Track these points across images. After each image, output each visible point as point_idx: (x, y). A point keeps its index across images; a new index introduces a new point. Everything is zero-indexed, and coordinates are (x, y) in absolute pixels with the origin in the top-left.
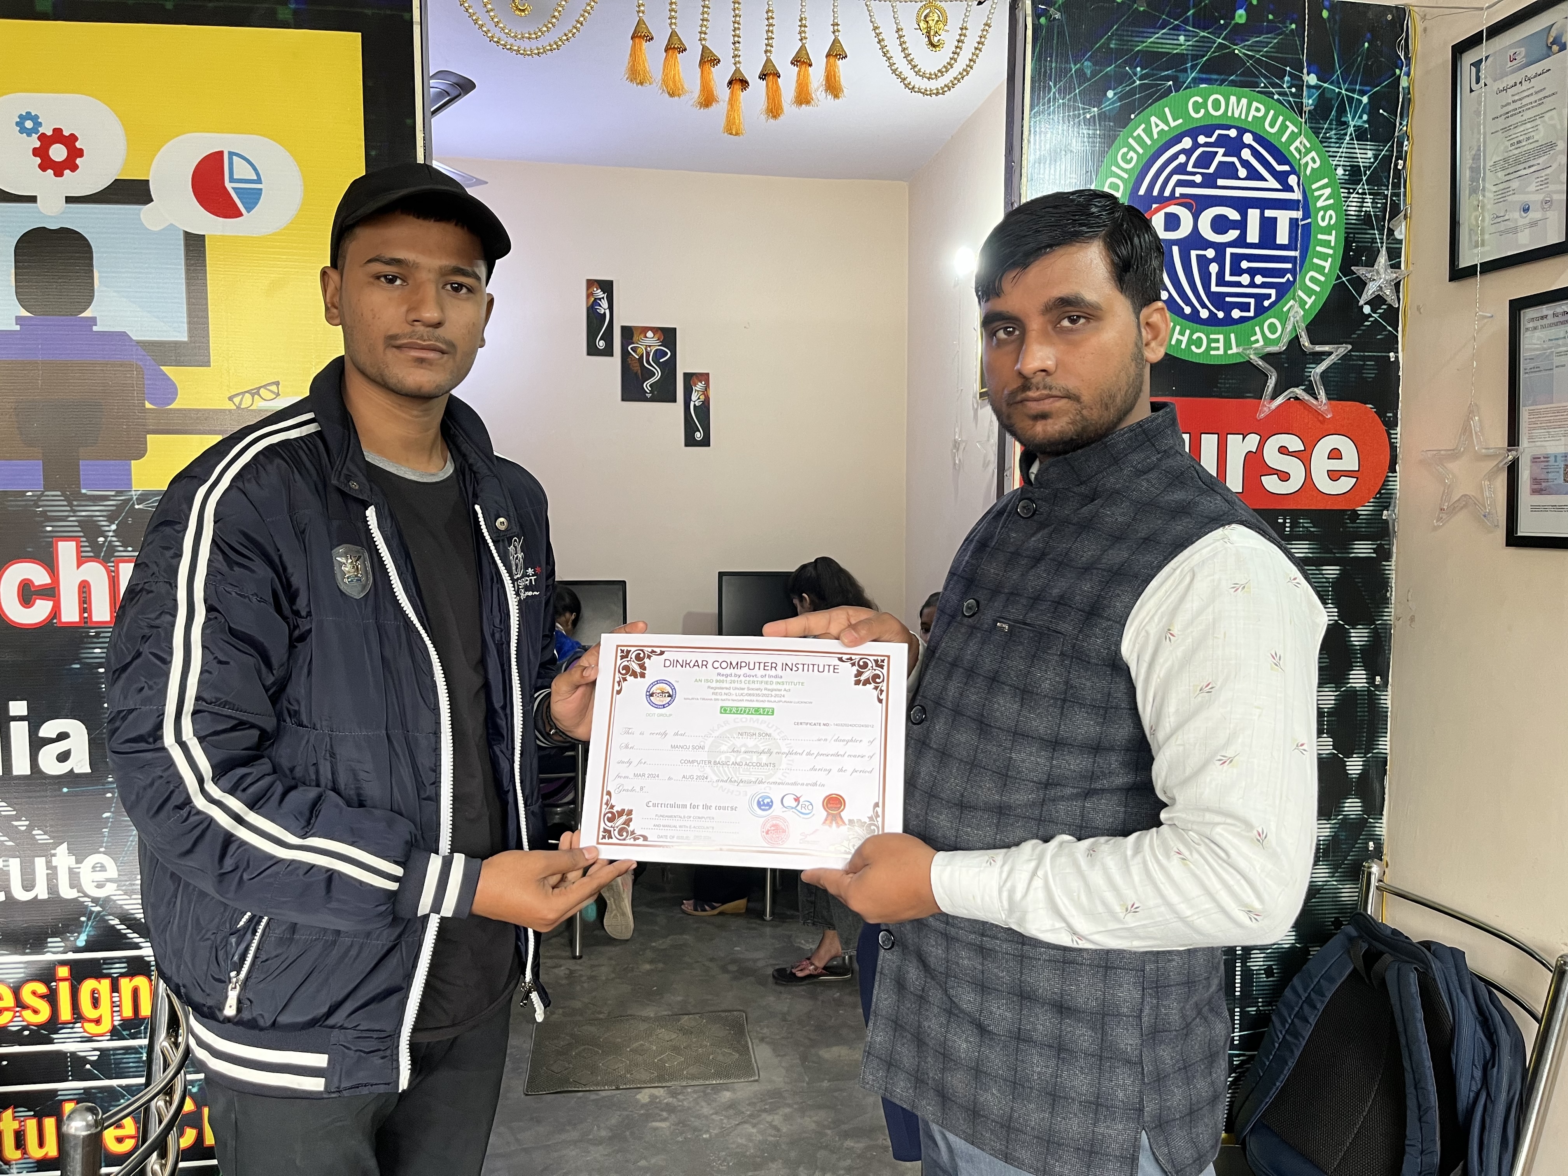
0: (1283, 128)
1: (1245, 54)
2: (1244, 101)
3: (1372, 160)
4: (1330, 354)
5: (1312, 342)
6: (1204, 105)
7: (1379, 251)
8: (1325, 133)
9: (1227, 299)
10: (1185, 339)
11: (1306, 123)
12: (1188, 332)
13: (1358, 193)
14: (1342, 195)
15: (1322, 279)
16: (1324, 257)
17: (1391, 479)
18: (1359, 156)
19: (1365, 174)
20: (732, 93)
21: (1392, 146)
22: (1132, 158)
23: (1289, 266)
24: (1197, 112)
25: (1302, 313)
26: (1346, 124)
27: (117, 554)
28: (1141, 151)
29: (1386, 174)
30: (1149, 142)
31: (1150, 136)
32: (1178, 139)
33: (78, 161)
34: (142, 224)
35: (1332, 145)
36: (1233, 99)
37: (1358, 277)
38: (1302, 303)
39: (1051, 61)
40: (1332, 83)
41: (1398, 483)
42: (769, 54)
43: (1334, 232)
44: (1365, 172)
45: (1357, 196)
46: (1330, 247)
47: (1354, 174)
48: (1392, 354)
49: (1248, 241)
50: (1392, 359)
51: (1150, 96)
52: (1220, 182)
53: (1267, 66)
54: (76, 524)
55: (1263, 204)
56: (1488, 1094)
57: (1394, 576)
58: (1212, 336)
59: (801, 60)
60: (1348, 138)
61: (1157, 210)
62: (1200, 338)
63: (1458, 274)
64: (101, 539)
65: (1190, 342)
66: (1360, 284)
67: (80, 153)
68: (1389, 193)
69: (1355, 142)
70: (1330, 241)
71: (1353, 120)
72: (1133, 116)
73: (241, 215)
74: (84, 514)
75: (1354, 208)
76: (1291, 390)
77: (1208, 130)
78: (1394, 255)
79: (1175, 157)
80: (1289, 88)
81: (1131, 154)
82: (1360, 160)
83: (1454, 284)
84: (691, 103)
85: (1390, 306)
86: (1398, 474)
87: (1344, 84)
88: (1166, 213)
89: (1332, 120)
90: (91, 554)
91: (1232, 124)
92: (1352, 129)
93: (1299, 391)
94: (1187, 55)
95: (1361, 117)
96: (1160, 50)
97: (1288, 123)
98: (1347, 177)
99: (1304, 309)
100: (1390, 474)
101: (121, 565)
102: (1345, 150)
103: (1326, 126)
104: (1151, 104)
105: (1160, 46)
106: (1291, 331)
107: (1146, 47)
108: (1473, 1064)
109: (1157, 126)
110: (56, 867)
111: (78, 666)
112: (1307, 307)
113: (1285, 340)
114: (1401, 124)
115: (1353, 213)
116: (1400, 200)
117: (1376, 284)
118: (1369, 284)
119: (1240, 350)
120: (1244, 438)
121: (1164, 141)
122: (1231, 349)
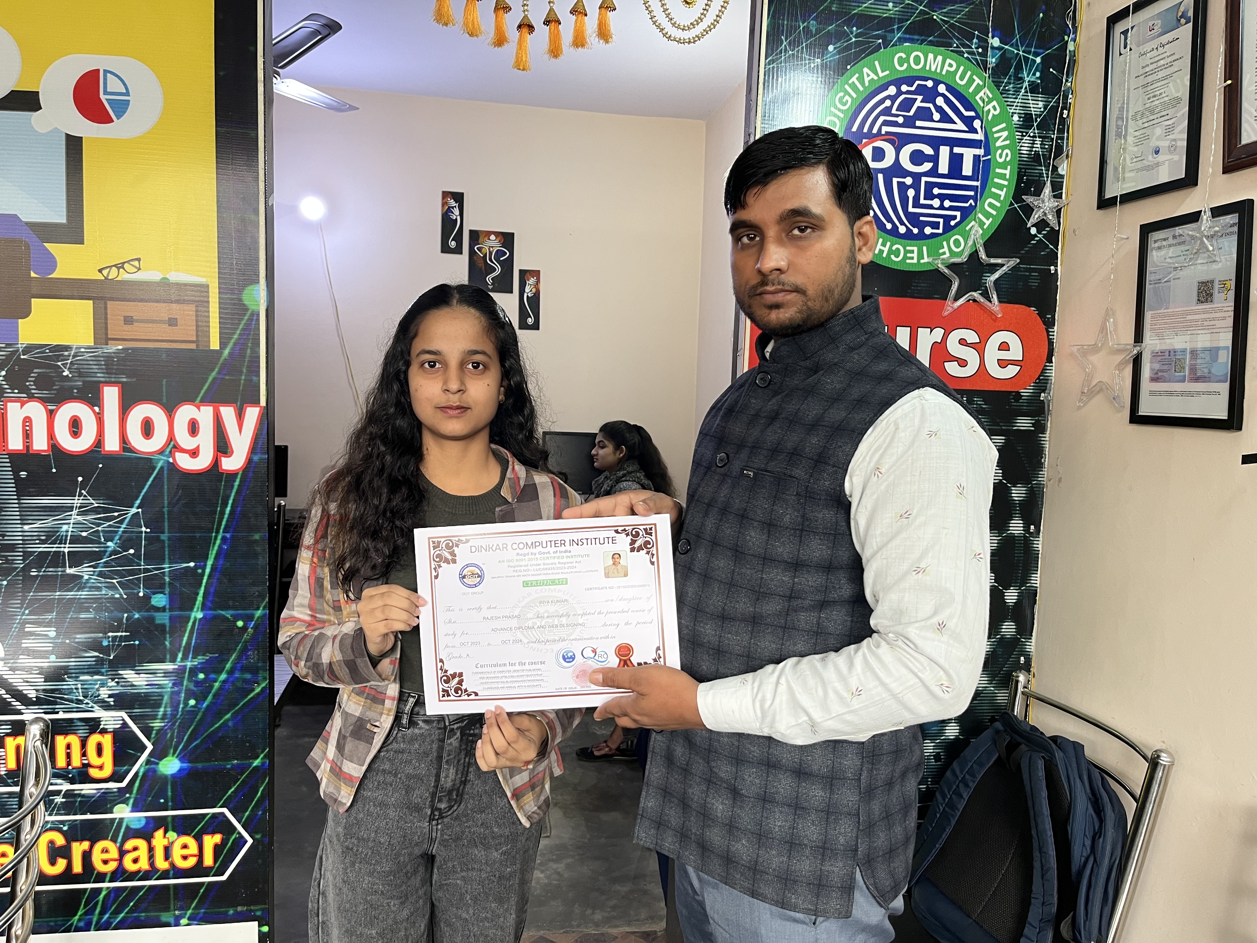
0: (971, 81)
1: (941, 19)
2: (940, 58)
3: (1042, 110)
4: (1003, 265)
5: (988, 256)
6: (907, 60)
7: (1045, 184)
8: (1004, 87)
9: (921, 218)
10: (886, 250)
11: (989, 77)
12: (888, 244)
13: (1029, 136)
14: (1017, 137)
15: (998, 205)
16: (1000, 187)
17: (1048, 368)
18: (1031, 106)
19: (1036, 121)
20: (521, 35)
21: (1059, 98)
22: (847, 101)
23: (972, 193)
24: (901, 66)
25: (981, 232)
26: (1022, 79)
27: (6, 395)
28: (855, 96)
29: (1053, 121)
30: (861, 89)
31: (862, 83)
32: (885, 87)
34: (33, 127)
35: (1010, 96)
36: (931, 56)
37: (1027, 204)
38: (981, 224)
39: (783, 20)
40: (1012, 46)
41: (1053, 371)
42: (552, 5)
43: (1009, 167)
44: (1036, 119)
45: (1029, 138)
46: (1005, 179)
47: (1027, 120)
48: (1052, 268)
49: (940, 172)
50: (1053, 272)
51: (863, 51)
52: (918, 123)
53: (960, 30)
55: (952, 143)
56: (1095, 860)
57: (1047, 446)
58: (908, 248)
59: (578, 11)
60: (1023, 91)
61: (866, 144)
62: (898, 249)
63: (1104, 203)
65: (890, 252)
66: (1029, 210)
68: (1054, 137)
69: (1029, 94)
70: (1005, 175)
71: (1028, 77)
72: (849, 67)
73: (112, 121)
75: (1026, 149)
76: (970, 294)
77: (909, 81)
78: (1057, 187)
79: (882, 101)
80: (977, 48)
81: (847, 97)
82: (1032, 109)
83: (1101, 212)
84: (488, 41)
85: (1052, 228)
86: (1054, 364)
87: (1022, 47)
88: (874, 147)
89: (1010, 76)
91: (929, 76)
92: (1027, 83)
93: (976, 295)
94: (895, 18)
95: (1034, 74)
96: (872, 14)
97: (974, 77)
99: (982, 229)
100: (1047, 364)
101: (9, 404)
102: (1020, 101)
103: (1005, 81)
104: (864, 57)
105: (873, 10)
106: (972, 246)
107: (861, 10)
108: (1085, 835)
109: (868, 75)
112: (985, 227)
113: (967, 253)
114: (1067, 81)
115: (1025, 152)
116: (1063, 143)
117: (1042, 210)
118: (1036, 210)
119: (930, 260)
120: (931, 332)
121: (873, 88)
122: (923, 259)
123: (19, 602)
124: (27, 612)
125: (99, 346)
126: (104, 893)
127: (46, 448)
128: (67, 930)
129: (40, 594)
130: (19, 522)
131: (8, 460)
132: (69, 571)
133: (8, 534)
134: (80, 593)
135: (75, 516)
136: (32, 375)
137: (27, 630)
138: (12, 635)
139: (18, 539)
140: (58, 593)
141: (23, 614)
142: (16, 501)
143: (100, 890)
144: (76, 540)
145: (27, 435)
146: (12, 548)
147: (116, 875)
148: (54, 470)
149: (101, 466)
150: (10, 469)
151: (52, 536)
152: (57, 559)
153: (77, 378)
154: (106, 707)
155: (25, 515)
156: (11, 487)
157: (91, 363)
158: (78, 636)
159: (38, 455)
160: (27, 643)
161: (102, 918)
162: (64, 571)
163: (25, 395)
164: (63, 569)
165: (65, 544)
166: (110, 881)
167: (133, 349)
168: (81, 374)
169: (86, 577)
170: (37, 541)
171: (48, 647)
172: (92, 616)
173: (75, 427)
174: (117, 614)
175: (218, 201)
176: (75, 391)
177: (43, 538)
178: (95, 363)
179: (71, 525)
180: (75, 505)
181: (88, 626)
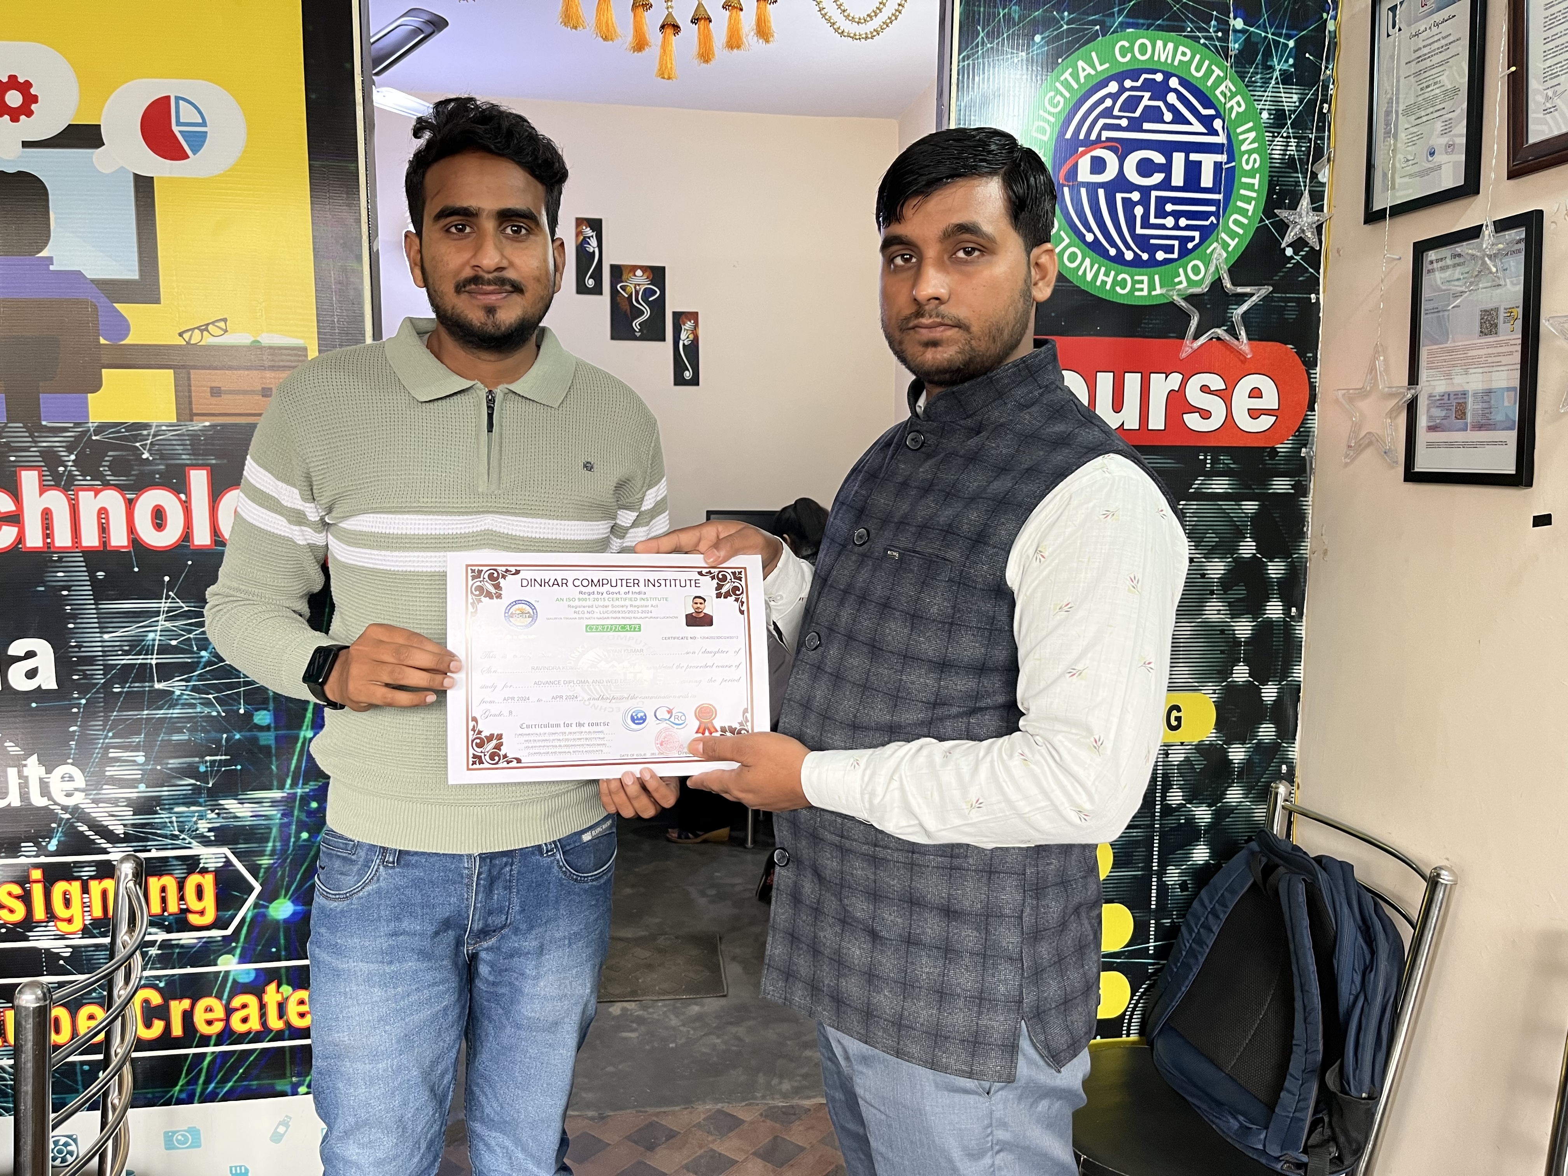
0: (1209, 72)
2: (1170, 46)
3: (1297, 104)
4: (1252, 295)
5: (1234, 284)
6: (1131, 49)
7: (1302, 194)
8: (1251, 77)
9: (1152, 241)
10: (1110, 280)
11: (1231, 67)
12: (1113, 273)
13: (1282, 137)
14: (1267, 138)
15: (1245, 221)
16: (1248, 200)
17: (1310, 417)
18: (1284, 100)
19: (1290, 118)
20: (664, 37)
21: (1317, 90)
22: (1059, 102)
23: (1213, 209)
24: (1124, 56)
25: (1225, 255)
26: (1272, 68)
27: (76, 483)
28: (1067, 95)
29: (1311, 118)
30: (1076, 86)
31: (1077, 79)
32: (1104, 84)
33: (33, 107)
34: (95, 167)
35: (1258, 89)
36: (1160, 43)
37: (1281, 220)
38: (1225, 246)
39: (979, 7)
40: (1257, 28)
41: (1316, 422)
43: (1258, 176)
44: (1290, 115)
45: (1281, 139)
46: (1253, 190)
47: (1279, 118)
48: (1313, 296)
49: (1173, 184)
50: (1314, 301)
51: (1077, 40)
52: (1146, 126)
53: (1194, 11)
54: (38, 454)
55: (1188, 148)
56: (1366, 998)
57: (1310, 511)
58: (1136, 278)
59: (732, 5)
60: (1273, 82)
61: (1083, 154)
62: (1124, 280)
63: (1372, 216)
64: (61, 469)
65: (1115, 283)
66: (1283, 227)
67: (35, 99)
68: (1312, 136)
69: (1281, 86)
70: (1254, 184)
71: (1279, 64)
72: (1060, 60)
73: (188, 157)
74: (45, 444)
75: (1278, 152)
76: (1213, 330)
77: (1134, 75)
78: (1317, 198)
79: (1101, 101)
80: (1215, 32)
81: (1058, 98)
82: (1285, 104)
83: (1368, 227)
84: (625, 47)
85: (1312, 248)
86: (1316, 413)
87: (1271, 28)
88: (1093, 158)
89: (1257, 64)
90: (52, 483)
91: (1158, 68)
92: (1278, 73)
93: (1220, 332)
95: (1286, 61)
97: (1214, 67)
98: (1271, 121)
99: (1227, 251)
100: (1309, 413)
101: (81, 493)
102: (1270, 94)
103: (1251, 71)
104: (1079, 48)
106: (1214, 272)
109: (1084, 70)
110: (27, 777)
111: (43, 589)
112: (1230, 249)
113: (1208, 282)
114: (1326, 68)
115: (1277, 156)
116: (1324, 144)
117: (1299, 227)
118: (1291, 226)
119: (1164, 291)
120: (1166, 377)
121: (1091, 85)
122: (1155, 290)
123: (101, 723)
124: (110, 734)
125: (182, 423)
126: (208, 1059)
127: (126, 544)
128: (167, 1103)
129: (125, 713)
130: (98, 630)
131: (82, 559)
132: (158, 686)
133: (85, 644)
134: (171, 711)
135: (162, 623)
136: (107, 458)
137: (111, 755)
138: (93, 762)
139: (97, 651)
140: (146, 712)
141: (106, 737)
142: (93, 607)
143: (204, 1055)
144: (164, 649)
145: (104, 529)
146: (90, 660)
147: (221, 1039)
148: (136, 569)
149: (190, 563)
150: (84, 569)
151: (137, 646)
152: (143, 673)
153: (158, 462)
154: (206, 842)
155: (105, 622)
156: (86, 590)
157: (174, 442)
158: (171, 761)
159: (117, 553)
160: (111, 771)
161: (207, 1088)
162: (152, 686)
163: (99, 483)
164: (150, 684)
165: (152, 654)
166: (216, 1045)
167: (223, 426)
168: (163, 457)
169: (178, 693)
170: (120, 653)
171: (137, 774)
172: (187, 738)
173: (159, 518)
174: (213, 734)
175: (314, 248)
176: (157, 476)
177: (127, 648)
178: (179, 442)
179: (159, 633)
180: (162, 609)
181: (181, 750)
